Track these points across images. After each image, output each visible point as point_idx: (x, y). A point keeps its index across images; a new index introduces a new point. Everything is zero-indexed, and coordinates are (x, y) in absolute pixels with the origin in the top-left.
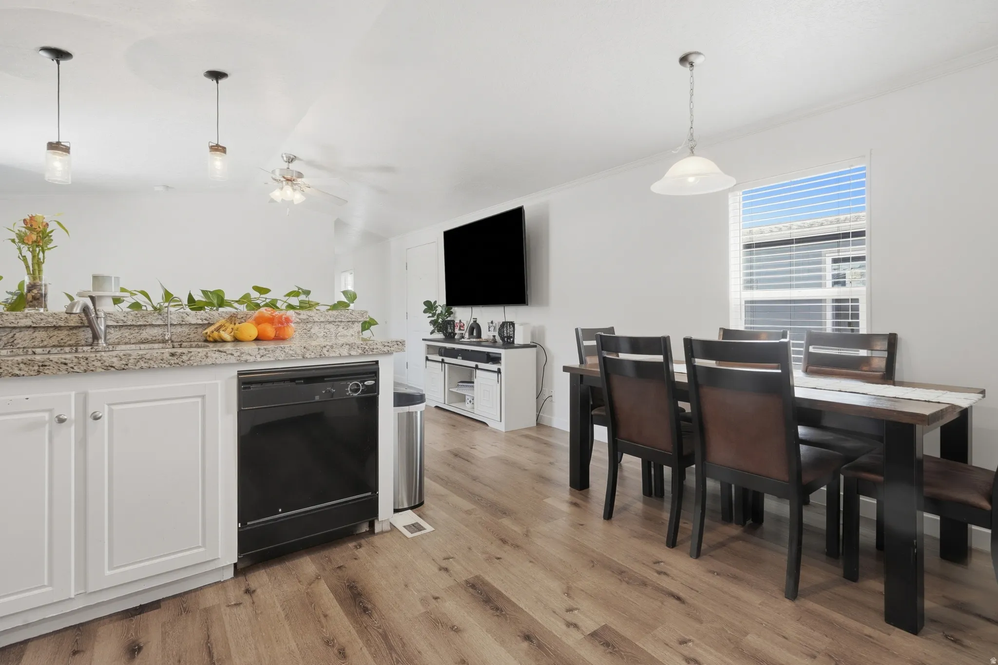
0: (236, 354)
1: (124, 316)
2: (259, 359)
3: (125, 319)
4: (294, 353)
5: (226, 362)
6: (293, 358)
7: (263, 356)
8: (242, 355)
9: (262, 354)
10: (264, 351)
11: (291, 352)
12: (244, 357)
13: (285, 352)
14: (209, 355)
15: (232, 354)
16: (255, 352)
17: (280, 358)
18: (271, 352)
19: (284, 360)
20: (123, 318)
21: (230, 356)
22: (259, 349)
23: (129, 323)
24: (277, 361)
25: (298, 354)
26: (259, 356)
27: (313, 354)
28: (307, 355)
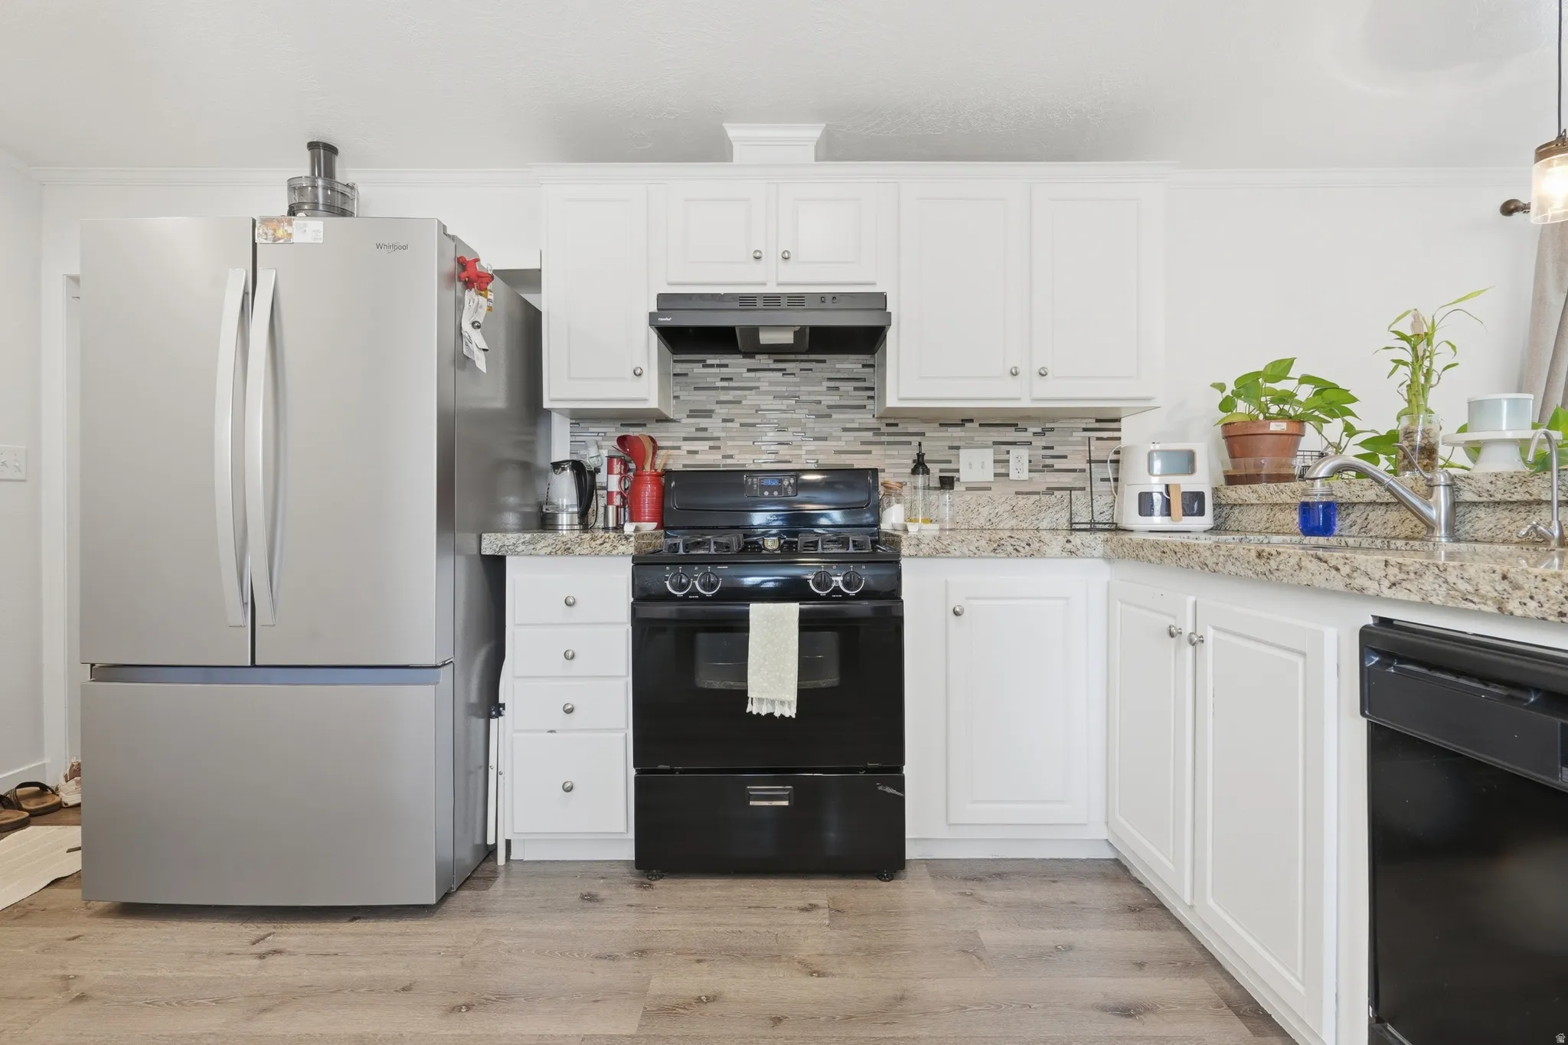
0: (1345, 570)
1: (1491, 483)
2: (1388, 593)
3: (1491, 488)
4: (1470, 589)
5: (1328, 586)
6: (1471, 606)
7: (1394, 584)
8: (1355, 574)
9: (1392, 579)
10: (1396, 570)
11: (1462, 586)
12: (1360, 581)
13: (1446, 582)
14: (1303, 564)
15: (1337, 569)
16: (1378, 574)
17: (1434, 599)
18: (1412, 575)
19: (1443, 608)
20: (1489, 487)
21: (1334, 572)
22: (1386, 563)
23: (1498, 497)
24: (1426, 605)
25: (1483, 597)
26: (1386, 583)
27: (1532, 604)
28: (1513, 606)
